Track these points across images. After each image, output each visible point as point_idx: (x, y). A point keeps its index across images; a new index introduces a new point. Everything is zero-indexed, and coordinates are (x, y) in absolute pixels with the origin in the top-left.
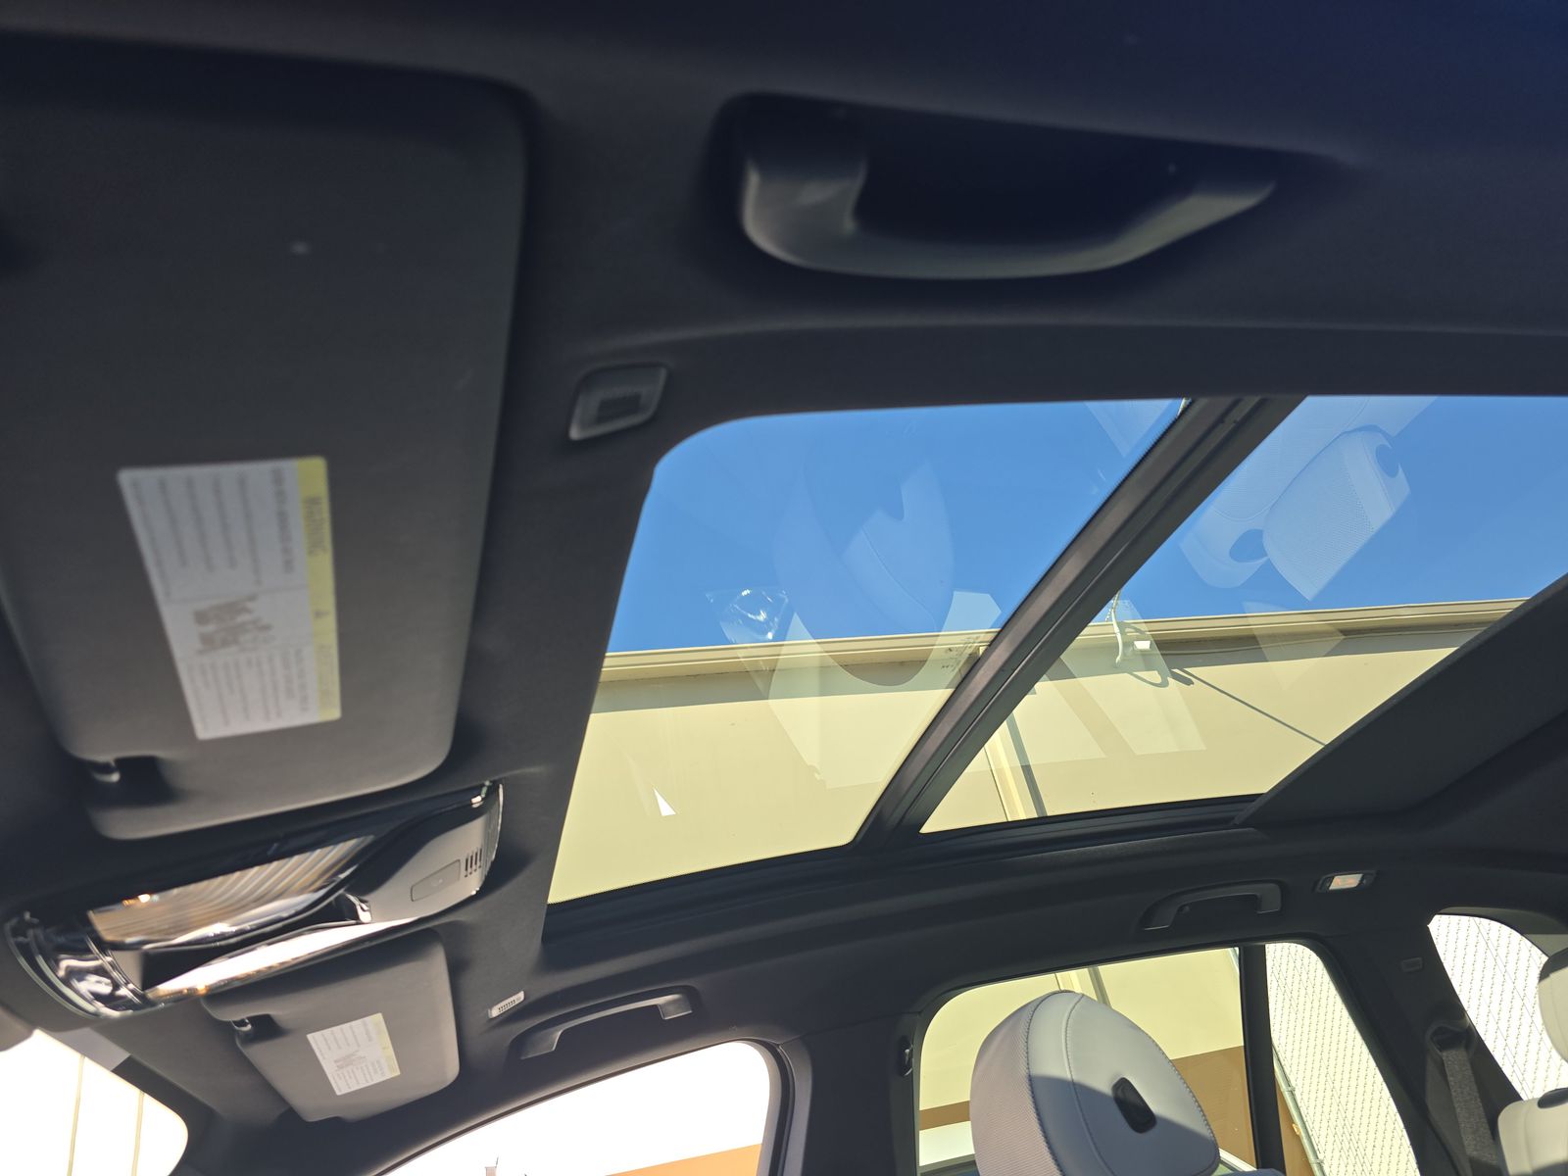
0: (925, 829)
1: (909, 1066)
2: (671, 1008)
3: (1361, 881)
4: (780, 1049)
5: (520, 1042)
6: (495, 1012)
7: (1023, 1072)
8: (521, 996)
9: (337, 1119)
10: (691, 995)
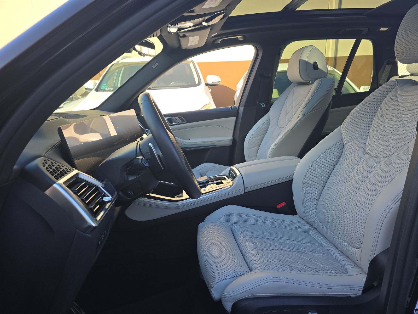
0: (296, 10)
1: (280, 54)
2: (240, 38)
3: (387, 29)
4: (258, 48)
5: (215, 41)
6: (212, 36)
7: (299, 58)
8: (217, 34)
9: (186, 49)
10: (244, 37)
